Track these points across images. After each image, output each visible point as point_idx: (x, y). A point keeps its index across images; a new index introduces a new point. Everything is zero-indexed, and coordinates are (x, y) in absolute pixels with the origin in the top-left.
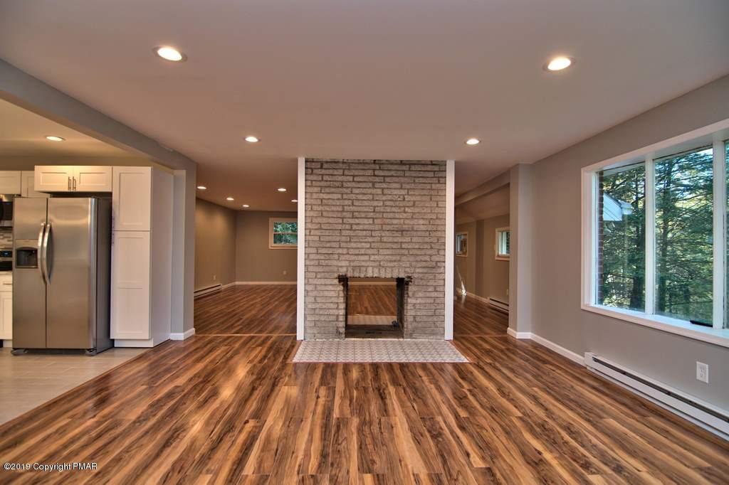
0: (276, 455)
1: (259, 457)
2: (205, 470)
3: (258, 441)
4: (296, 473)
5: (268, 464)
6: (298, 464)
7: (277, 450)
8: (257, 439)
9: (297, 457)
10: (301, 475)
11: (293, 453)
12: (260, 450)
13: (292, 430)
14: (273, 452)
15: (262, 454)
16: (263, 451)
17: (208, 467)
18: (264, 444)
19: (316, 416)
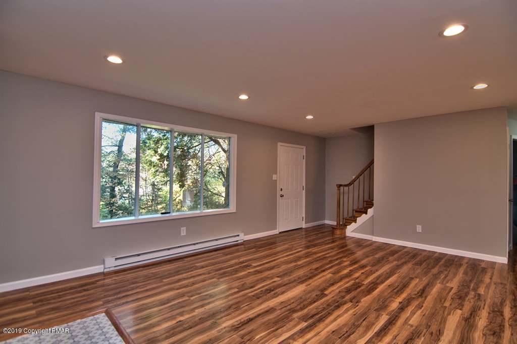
0: (366, 318)
1: (377, 321)
2: (414, 328)
3: (375, 331)
4: (359, 306)
5: (373, 315)
6: (355, 309)
7: (364, 320)
8: (376, 333)
9: (354, 312)
10: (357, 304)
11: (354, 315)
12: (375, 325)
13: (346, 328)
14: (367, 320)
15: (375, 322)
16: (373, 324)
17: (412, 329)
18: (371, 327)
19: (319, 330)
